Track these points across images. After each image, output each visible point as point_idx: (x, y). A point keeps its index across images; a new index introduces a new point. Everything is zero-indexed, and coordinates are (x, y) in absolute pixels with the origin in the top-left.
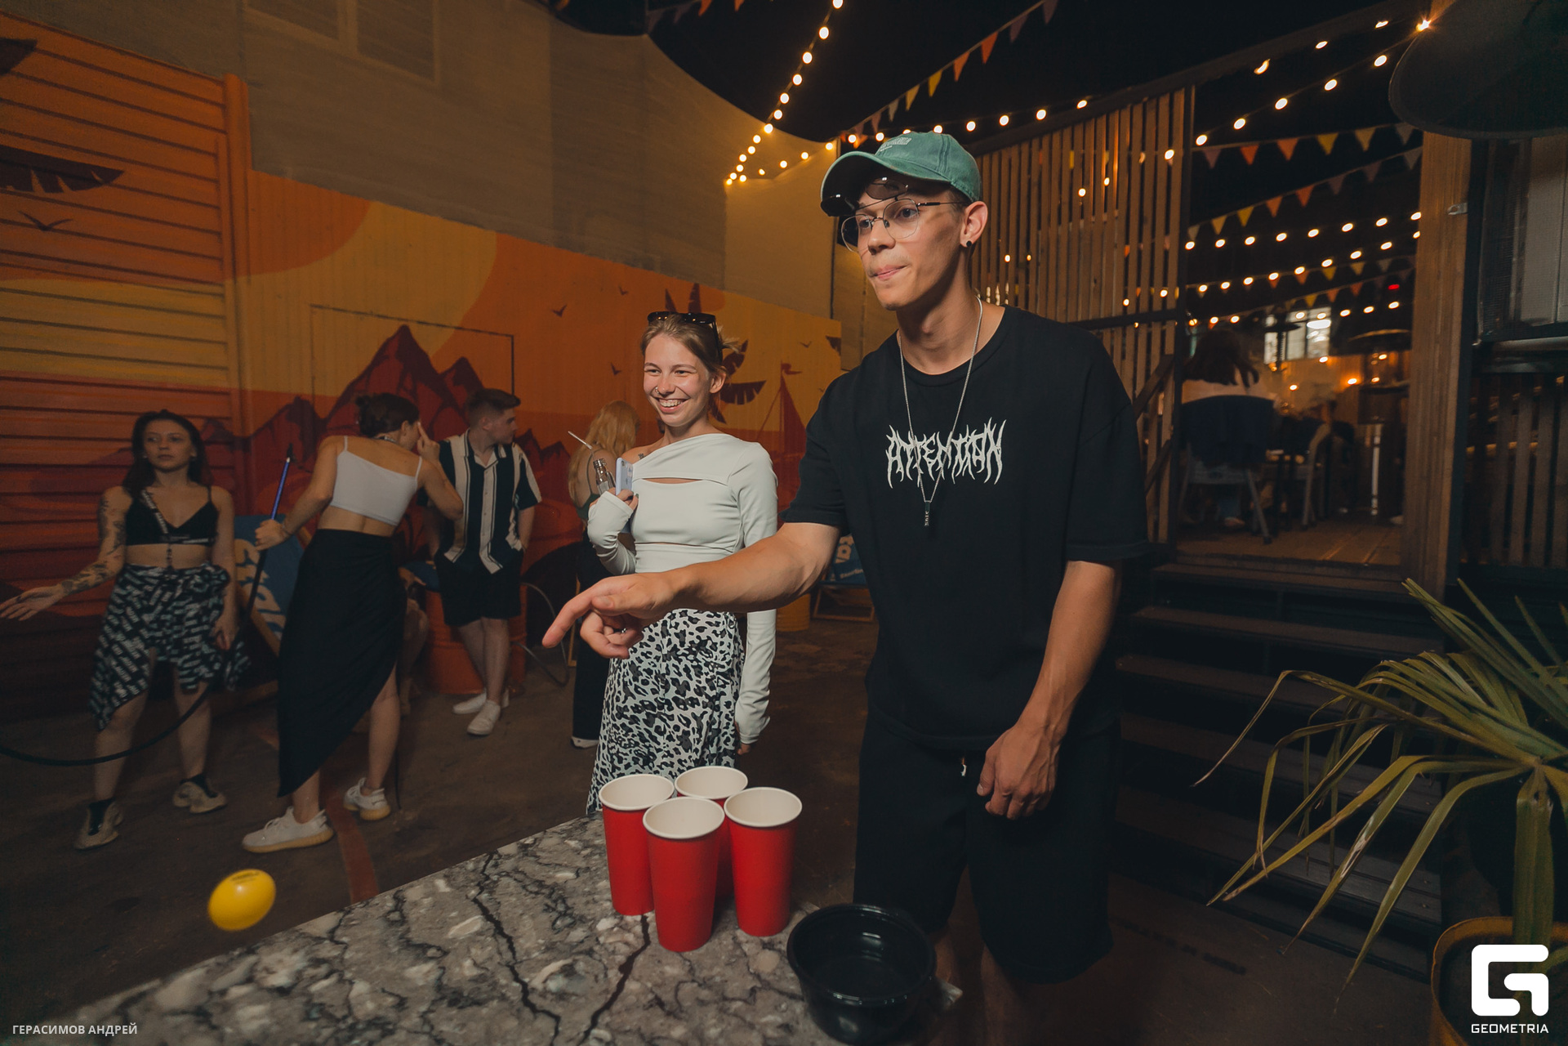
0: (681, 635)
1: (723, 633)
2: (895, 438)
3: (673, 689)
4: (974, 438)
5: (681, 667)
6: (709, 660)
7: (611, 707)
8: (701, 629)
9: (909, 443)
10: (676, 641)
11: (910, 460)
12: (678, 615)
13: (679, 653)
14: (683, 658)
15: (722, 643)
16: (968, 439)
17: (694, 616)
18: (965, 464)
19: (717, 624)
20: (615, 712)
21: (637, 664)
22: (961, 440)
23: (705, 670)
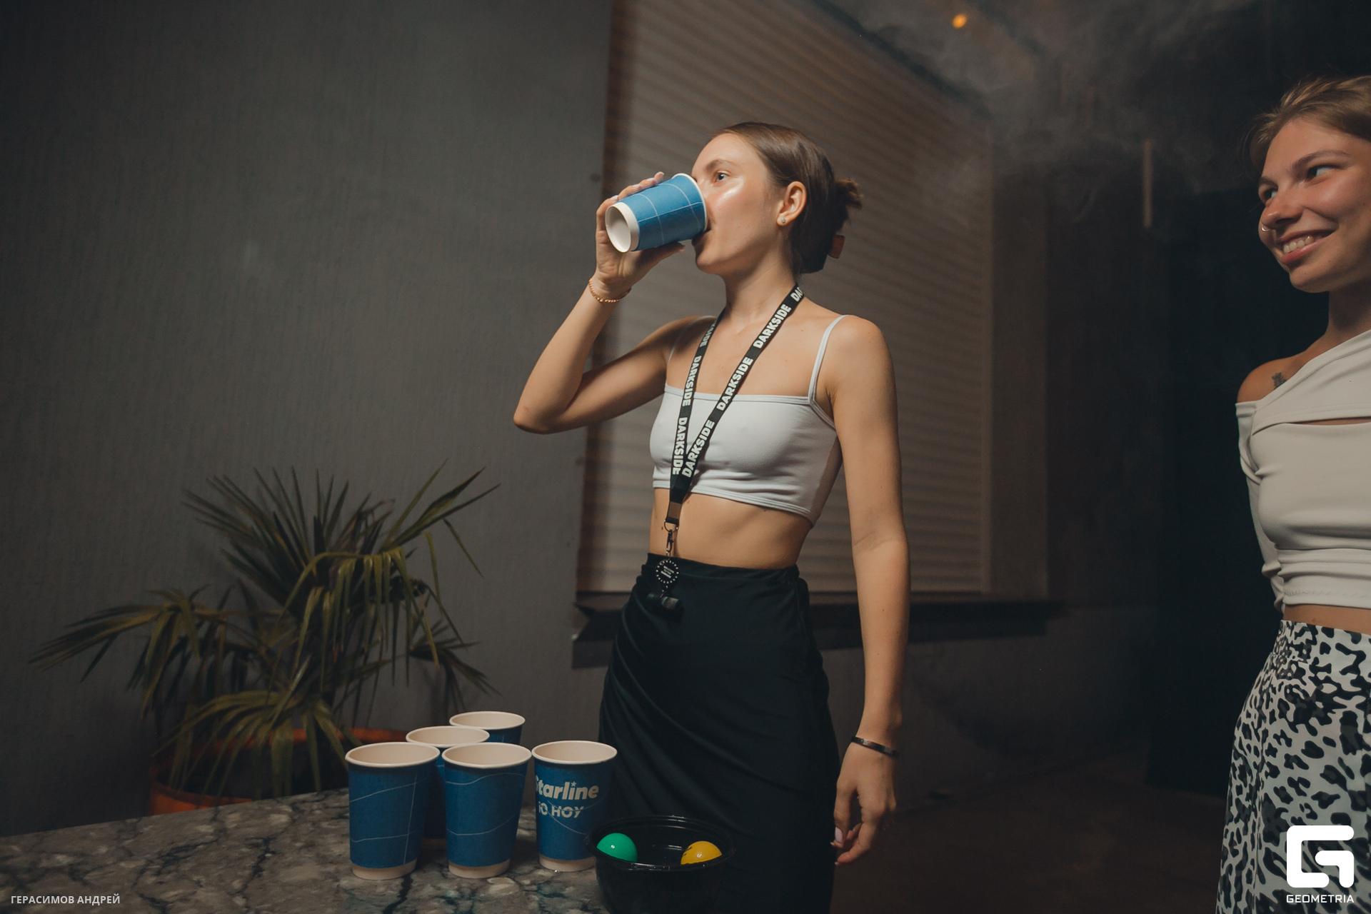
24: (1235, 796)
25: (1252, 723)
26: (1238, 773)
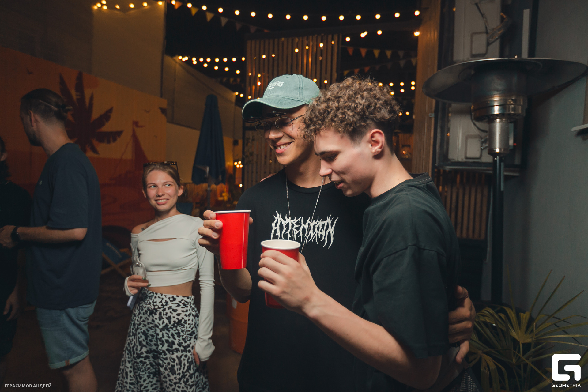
0: (169, 318)
1: (189, 315)
2: (278, 217)
3: (166, 345)
4: (321, 223)
5: (170, 334)
6: (183, 329)
7: (132, 353)
8: (179, 315)
9: (285, 220)
10: (166, 321)
11: (285, 229)
12: (167, 309)
13: (168, 327)
14: (171, 329)
15: (189, 320)
16: (318, 223)
17: (175, 308)
18: (314, 235)
19: (187, 311)
20: (135, 355)
21: (147, 332)
22: (314, 223)
23: (182, 334)
24: (132, 330)
25: (137, 314)
26: (132, 325)
